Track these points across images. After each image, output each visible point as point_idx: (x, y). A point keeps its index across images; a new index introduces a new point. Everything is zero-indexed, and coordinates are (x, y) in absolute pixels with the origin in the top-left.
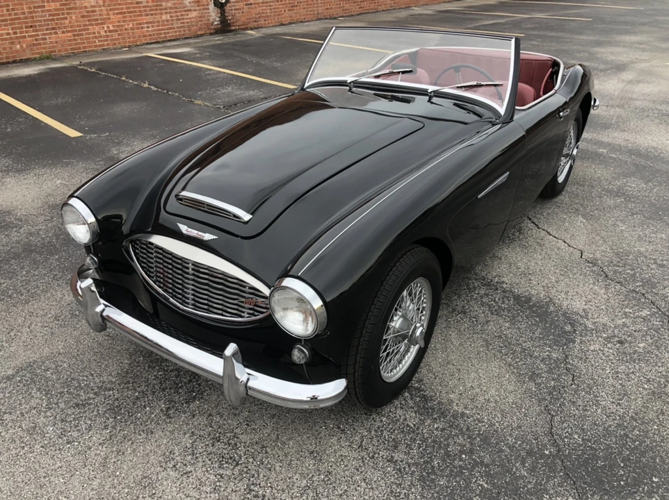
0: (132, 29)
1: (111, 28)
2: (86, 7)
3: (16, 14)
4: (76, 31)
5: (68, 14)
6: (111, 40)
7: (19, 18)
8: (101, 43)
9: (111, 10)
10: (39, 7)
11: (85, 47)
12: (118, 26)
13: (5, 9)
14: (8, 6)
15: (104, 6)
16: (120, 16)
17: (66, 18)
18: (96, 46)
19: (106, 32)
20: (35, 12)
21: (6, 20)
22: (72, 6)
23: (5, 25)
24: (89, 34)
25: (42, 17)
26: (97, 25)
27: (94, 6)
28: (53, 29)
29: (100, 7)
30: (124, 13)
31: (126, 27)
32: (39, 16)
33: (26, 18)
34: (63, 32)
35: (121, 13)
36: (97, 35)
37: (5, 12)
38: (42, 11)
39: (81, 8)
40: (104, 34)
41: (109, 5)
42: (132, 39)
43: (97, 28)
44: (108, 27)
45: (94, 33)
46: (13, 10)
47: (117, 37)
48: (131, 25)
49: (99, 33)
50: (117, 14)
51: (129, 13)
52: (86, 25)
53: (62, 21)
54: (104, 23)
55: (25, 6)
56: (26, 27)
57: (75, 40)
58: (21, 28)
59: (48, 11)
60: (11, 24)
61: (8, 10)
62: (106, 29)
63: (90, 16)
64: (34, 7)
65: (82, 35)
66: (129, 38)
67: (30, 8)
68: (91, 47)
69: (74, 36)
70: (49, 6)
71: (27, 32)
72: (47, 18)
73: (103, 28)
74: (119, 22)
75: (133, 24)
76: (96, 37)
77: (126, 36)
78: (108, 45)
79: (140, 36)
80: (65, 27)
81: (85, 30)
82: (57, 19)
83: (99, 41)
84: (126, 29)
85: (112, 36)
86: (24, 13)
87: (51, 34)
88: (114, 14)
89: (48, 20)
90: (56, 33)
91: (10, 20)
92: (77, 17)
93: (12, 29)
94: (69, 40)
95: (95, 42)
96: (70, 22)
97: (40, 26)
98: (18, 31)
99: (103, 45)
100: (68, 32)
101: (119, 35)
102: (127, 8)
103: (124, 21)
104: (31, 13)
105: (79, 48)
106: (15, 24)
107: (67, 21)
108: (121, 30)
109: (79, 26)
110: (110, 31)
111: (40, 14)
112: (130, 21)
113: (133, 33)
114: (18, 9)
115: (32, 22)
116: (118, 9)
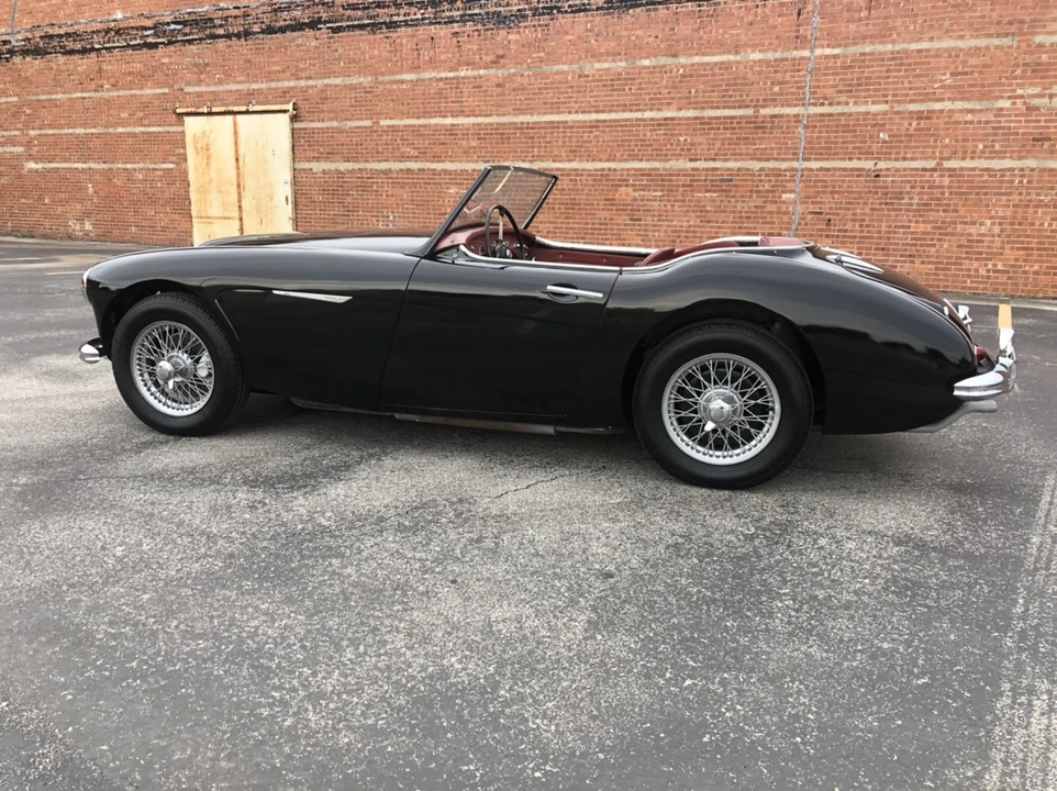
0: (1036, 273)
1: (1000, 267)
2: (970, 235)
3: (868, 232)
4: (942, 263)
5: (939, 240)
6: (992, 283)
7: (872, 237)
8: (974, 285)
9: (1008, 242)
10: (903, 227)
11: (945, 286)
12: (1013, 266)
13: (858, 224)
14: (863, 220)
15: (999, 236)
16: (1022, 252)
17: (934, 245)
18: (963, 288)
19: (988, 271)
20: (895, 233)
21: (855, 237)
22: (949, 230)
23: (851, 243)
24: (961, 270)
25: (901, 239)
26: (977, 259)
27: (983, 235)
28: (911, 256)
29: (994, 236)
30: (1032, 249)
31: (1027, 268)
32: (898, 238)
33: (880, 238)
34: (923, 263)
35: (1025, 249)
36: (972, 273)
37: (857, 227)
38: (904, 233)
39: (963, 235)
40: (984, 273)
41: (1008, 236)
42: (1029, 288)
43: (976, 264)
44: (995, 265)
45: (969, 270)
46: (867, 226)
47: (1005, 280)
48: (1036, 268)
49: (977, 270)
50: (1018, 249)
51: (1038, 249)
52: (960, 258)
53: (927, 249)
54: (990, 259)
55: (884, 224)
56: (876, 249)
57: (936, 274)
58: (870, 249)
59: (913, 233)
60: (859, 243)
61: (861, 226)
62: (990, 266)
63: (972, 247)
64: (895, 227)
65: (950, 270)
66: (1025, 285)
67: (890, 227)
68: (955, 287)
69: (937, 269)
70: (916, 227)
71: (874, 255)
72: (908, 241)
73: (986, 265)
74: (1016, 260)
75: (1041, 267)
76: (969, 276)
77: (1021, 282)
78: (984, 289)
79: (1046, 286)
80: (928, 257)
81: (955, 264)
82: (921, 246)
83: (972, 282)
84: (1025, 272)
85: (997, 278)
86: (879, 232)
87: (905, 262)
88: (1012, 249)
89: (908, 244)
90: (913, 262)
91: (860, 237)
92: (950, 246)
93: (858, 248)
94: (927, 274)
95: (966, 282)
96: (937, 251)
97: (894, 250)
98: (864, 252)
99: (977, 289)
100: (929, 263)
101: (1009, 278)
102: (1038, 243)
103: (1025, 261)
104: (889, 232)
105: (938, 286)
106: (864, 243)
107: (933, 250)
108: (1015, 272)
109: (949, 258)
110: (994, 272)
111: (900, 236)
112: (1036, 261)
113: (1035, 279)
114: (874, 226)
115: (886, 244)
116: (1023, 242)
